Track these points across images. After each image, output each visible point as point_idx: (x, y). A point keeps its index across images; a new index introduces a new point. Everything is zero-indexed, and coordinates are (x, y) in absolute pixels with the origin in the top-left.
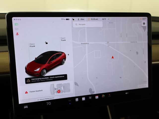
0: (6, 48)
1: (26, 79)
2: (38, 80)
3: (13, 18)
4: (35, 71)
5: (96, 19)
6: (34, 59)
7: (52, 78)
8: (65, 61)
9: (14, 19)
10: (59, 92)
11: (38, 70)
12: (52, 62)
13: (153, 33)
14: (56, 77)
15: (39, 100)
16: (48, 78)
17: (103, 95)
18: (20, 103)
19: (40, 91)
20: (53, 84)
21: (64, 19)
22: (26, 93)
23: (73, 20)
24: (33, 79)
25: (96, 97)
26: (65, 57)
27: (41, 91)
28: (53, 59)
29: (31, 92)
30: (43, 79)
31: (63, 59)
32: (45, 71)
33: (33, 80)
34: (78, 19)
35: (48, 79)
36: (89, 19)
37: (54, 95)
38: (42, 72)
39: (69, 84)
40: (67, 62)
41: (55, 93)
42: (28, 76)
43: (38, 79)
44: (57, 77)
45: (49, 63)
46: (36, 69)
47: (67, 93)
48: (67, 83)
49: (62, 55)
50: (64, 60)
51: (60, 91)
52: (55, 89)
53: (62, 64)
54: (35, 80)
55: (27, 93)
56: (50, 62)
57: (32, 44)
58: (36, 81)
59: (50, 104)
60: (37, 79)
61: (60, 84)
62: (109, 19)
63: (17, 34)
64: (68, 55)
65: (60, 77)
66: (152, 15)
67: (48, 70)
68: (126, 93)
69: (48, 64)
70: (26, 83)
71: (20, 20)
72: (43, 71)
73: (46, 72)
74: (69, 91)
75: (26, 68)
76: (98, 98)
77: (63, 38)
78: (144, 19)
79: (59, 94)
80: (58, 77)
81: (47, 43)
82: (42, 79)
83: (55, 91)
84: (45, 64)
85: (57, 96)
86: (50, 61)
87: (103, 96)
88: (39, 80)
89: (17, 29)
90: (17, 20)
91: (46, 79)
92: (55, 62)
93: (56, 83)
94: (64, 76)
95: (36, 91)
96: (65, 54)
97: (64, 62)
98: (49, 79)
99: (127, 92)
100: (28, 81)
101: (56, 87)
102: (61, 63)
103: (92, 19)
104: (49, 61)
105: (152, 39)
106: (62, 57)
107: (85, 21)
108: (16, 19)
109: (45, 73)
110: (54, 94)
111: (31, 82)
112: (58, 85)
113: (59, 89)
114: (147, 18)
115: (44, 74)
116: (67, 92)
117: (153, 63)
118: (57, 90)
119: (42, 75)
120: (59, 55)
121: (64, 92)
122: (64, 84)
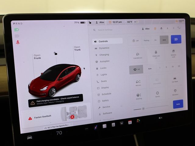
1: (30, 101)
2: (45, 102)
3: (12, 22)
4: (41, 90)
5: (119, 22)
6: (39, 75)
7: (63, 99)
8: (80, 76)
9: (14, 23)
10: (72, 117)
11: (45, 88)
12: (63, 79)
13: (193, 39)
14: (69, 98)
16: (58, 99)
18: (21, 133)
19: (48, 116)
20: (65, 107)
21: (78, 23)
22: (29, 119)
23: (90, 23)
26: (79, 72)
27: (49, 116)
28: (64, 74)
29: (36, 118)
30: (51, 101)
31: (77, 74)
32: (54, 90)
33: (39, 102)
34: (97, 22)
36: (110, 22)
37: (66, 122)
38: (50, 92)
39: (85, 107)
40: (82, 78)
41: (68, 119)
42: (32, 98)
43: (46, 101)
44: (70, 98)
45: (59, 80)
46: (42, 88)
47: (83, 119)
48: (83, 106)
49: (76, 69)
50: (78, 76)
51: (74, 117)
52: (68, 114)
53: (76, 81)
54: (41, 102)
55: (31, 119)
57: (36, 56)
58: (42, 103)
59: (61, 133)
60: (44, 101)
61: (74, 108)
63: (18, 42)
64: (84, 68)
65: (73, 98)
66: (191, 16)
67: (58, 89)
69: (58, 81)
70: (30, 106)
71: (21, 23)
72: (51, 91)
73: (55, 91)
74: (86, 116)
75: (29, 87)
77: (77, 47)
78: (180, 21)
79: (73, 120)
80: (72, 98)
81: (56, 54)
82: (50, 100)
83: (67, 116)
84: (54, 81)
85: (71, 122)
88: (47, 102)
89: (17, 36)
90: (18, 24)
91: (55, 101)
92: (68, 78)
93: (68, 106)
94: (79, 97)
95: (43, 117)
96: (79, 68)
97: (78, 79)
98: (60, 100)
100: (32, 104)
101: (68, 111)
102: (74, 79)
103: (114, 22)
104: (59, 77)
106: (76, 72)
107: (105, 25)
108: (16, 23)
109: (54, 92)
110: (66, 120)
111: (36, 105)
112: (71, 108)
113: (72, 113)
114: (184, 19)
115: (53, 94)
116: (83, 117)
117: (193, 78)
118: (69, 115)
119: (51, 95)
120: (72, 69)
121: (79, 117)
122: (79, 107)
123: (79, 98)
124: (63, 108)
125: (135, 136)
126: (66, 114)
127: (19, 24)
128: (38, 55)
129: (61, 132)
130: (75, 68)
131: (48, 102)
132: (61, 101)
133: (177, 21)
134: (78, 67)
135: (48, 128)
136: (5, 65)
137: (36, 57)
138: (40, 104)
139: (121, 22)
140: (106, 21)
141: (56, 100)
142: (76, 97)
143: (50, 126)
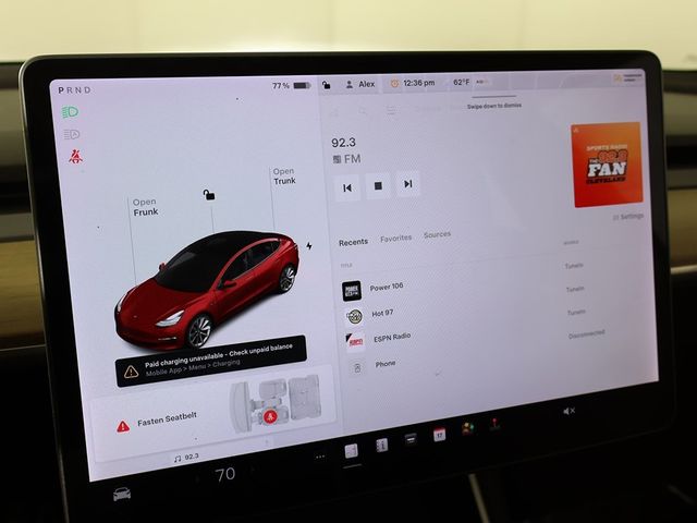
0: (26, 221)
1: (121, 365)
2: (173, 366)
3: (55, 85)
4: (162, 324)
5: (427, 83)
6: (153, 271)
7: (239, 353)
8: (295, 273)
9: (61, 89)
10: (270, 417)
11: (174, 319)
12: (235, 284)
13: (672, 138)
14: (258, 351)
15: (183, 458)
16: (222, 356)
17: (467, 425)
18: (92, 479)
19: (184, 416)
20: (245, 384)
21: (286, 86)
22: (120, 430)
23: (327, 86)
24: (152, 365)
25: (436, 433)
26: (292, 260)
27: (189, 416)
28: (239, 267)
29: (145, 423)
30: (196, 363)
31: (286, 266)
32: (205, 324)
33: (154, 369)
34: (349, 82)
35: (219, 359)
36: (395, 84)
37: (249, 434)
38: (193, 331)
39: (314, 381)
40: (302, 279)
41: (254, 426)
42: (130, 352)
43: (177, 362)
44: (262, 350)
45: (222, 288)
46: (164, 319)
47: (307, 422)
48: (305, 376)
49: (282, 249)
50: (290, 271)
51: (275, 415)
52: (254, 406)
53: (280, 291)
54: (160, 368)
55: (127, 429)
56: (227, 283)
57: (142, 203)
58: (165, 372)
59: (230, 475)
60: (170, 363)
61: (274, 383)
62: (481, 82)
63: (76, 156)
64: (309, 246)
65: (272, 349)
66: (667, 63)
67: (220, 319)
68: (566, 412)
69: (218, 292)
70: (122, 382)
71: (87, 90)
72: (196, 326)
73: (208, 327)
74: (316, 411)
75: (117, 316)
76: (443, 438)
77: (281, 172)
78: (629, 79)
79: (272, 427)
80: (267, 349)
81: (210, 197)
82: (192, 360)
83: (253, 414)
84: (205, 290)
85: (262, 436)
86: (228, 276)
87: (468, 428)
88: (182, 365)
89: (72, 134)
90: (74, 90)
91: (211, 361)
92: (250, 283)
93: (256, 378)
94: (291, 346)
95: (169, 419)
96: (293, 243)
97: (290, 282)
98: (227, 358)
99: (570, 407)
100: (129, 373)
101: (255, 396)
102: (275, 283)
103: (407, 83)
104: (225, 278)
105: (669, 168)
106: (282, 258)
107: (376, 93)
108: (69, 90)
109: (206, 331)
110: (249, 429)
111: (143, 379)
112: (265, 386)
113: (270, 404)
114: (641, 72)
115: (202, 336)
116: (308, 416)
118: (260, 410)
119: (195, 342)
120: (268, 248)
121: (294, 418)
122: (295, 380)
123: (293, 350)
124: (238, 385)
125: (472, 478)
126: (249, 406)
127: (78, 90)
128: (148, 202)
129: (230, 472)
130: (276, 245)
131: (187, 366)
132: (230, 364)
133: (617, 78)
134: (289, 243)
135: (187, 457)
136: (30, 238)
137: (140, 208)
138: (157, 373)
139: (432, 83)
140: (379, 79)
141: (213, 357)
142: (281, 348)
143: (193, 452)
